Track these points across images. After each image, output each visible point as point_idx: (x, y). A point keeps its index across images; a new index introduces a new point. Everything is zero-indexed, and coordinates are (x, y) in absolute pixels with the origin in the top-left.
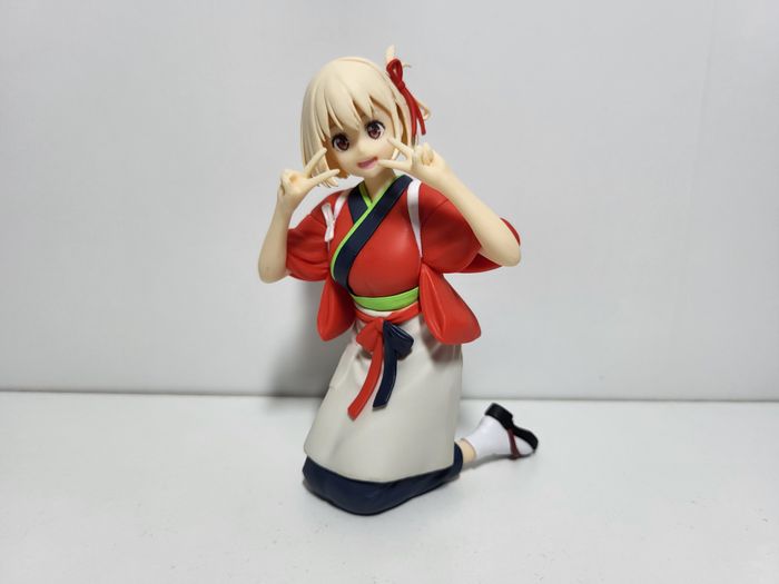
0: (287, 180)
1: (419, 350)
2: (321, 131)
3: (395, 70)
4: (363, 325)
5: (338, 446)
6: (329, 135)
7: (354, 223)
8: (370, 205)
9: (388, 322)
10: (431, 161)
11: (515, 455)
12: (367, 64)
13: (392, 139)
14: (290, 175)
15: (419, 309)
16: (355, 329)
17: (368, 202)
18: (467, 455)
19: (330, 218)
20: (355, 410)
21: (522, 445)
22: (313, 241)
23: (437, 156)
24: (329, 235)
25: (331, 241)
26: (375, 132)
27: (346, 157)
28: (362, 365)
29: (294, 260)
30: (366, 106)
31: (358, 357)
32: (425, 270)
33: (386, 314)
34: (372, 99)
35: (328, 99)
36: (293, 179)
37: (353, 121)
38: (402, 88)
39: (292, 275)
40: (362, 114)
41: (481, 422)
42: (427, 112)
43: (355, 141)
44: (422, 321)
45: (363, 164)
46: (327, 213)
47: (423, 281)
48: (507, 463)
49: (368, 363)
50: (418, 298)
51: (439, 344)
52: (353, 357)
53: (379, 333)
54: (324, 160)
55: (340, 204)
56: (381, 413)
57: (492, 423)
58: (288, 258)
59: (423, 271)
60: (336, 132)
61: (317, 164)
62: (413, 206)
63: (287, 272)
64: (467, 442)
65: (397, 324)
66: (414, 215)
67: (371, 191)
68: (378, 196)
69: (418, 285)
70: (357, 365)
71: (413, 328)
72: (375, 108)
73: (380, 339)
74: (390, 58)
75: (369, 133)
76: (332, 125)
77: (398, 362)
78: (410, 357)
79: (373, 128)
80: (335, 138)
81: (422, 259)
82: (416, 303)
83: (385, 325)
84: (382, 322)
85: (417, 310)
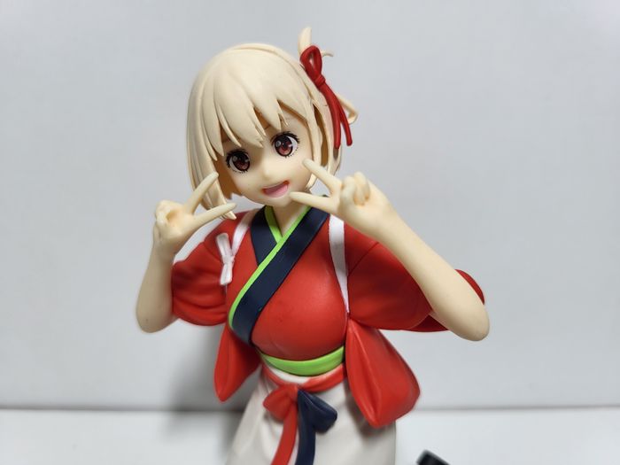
0: (162, 219)
1: (344, 422)
2: (211, 148)
3: (312, 61)
6: (222, 152)
7: (258, 264)
8: (280, 239)
9: (303, 390)
10: (367, 198)
12: (274, 53)
13: (309, 162)
14: (168, 211)
15: (344, 375)
17: (276, 235)
19: (227, 253)
22: (205, 281)
23: (374, 191)
24: (226, 277)
25: (229, 284)
26: (285, 147)
27: (245, 180)
28: (273, 433)
30: (273, 114)
32: (353, 328)
33: (302, 381)
34: (281, 104)
35: (219, 105)
36: (170, 216)
37: (254, 134)
38: (321, 85)
40: (267, 125)
42: (352, 114)
43: (258, 160)
44: (348, 389)
45: (270, 190)
46: (224, 248)
47: (350, 340)
49: (279, 429)
50: (344, 361)
53: (292, 402)
54: (217, 186)
55: (240, 234)
59: (350, 329)
60: (231, 148)
61: (207, 190)
62: (337, 246)
66: (338, 257)
67: (280, 218)
68: (290, 228)
69: (342, 345)
70: (265, 429)
71: (336, 398)
72: (285, 115)
73: (293, 409)
74: (305, 45)
75: (277, 149)
76: (225, 139)
77: (318, 438)
79: (282, 142)
80: (230, 155)
81: (349, 314)
82: (340, 367)
83: (299, 394)
84: (296, 389)
85: (342, 376)
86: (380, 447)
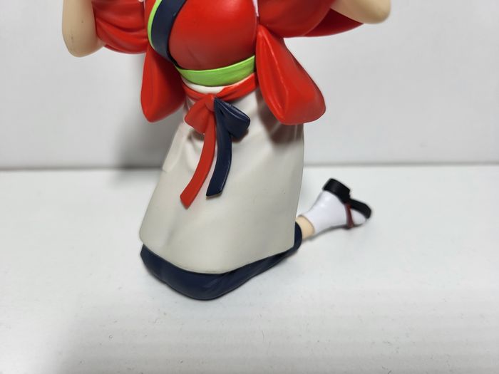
1: (257, 129)
4: (193, 102)
5: (172, 235)
9: (219, 98)
11: (350, 225)
16: (186, 107)
18: (305, 231)
20: (188, 198)
21: (357, 216)
28: (195, 148)
29: (104, 26)
31: (190, 138)
32: (262, 33)
33: (218, 90)
39: (107, 46)
41: (319, 197)
47: (260, 48)
48: (342, 232)
49: (200, 145)
50: (255, 70)
51: (279, 124)
52: (185, 138)
53: (210, 111)
56: (216, 203)
57: (330, 198)
58: (97, 24)
59: (260, 34)
63: (100, 42)
64: (306, 219)
65: (231, 102)
69: (253, 53)
70: (189, 146)
71: (249, 105)
73: (211, 120)
77: (234, 145)
78: (246, 139)
81: (259, 18)
82: (253, 74)
83: (216, 103)
84: (213, 98)
85: (254, 85)
86: (290, 154)
